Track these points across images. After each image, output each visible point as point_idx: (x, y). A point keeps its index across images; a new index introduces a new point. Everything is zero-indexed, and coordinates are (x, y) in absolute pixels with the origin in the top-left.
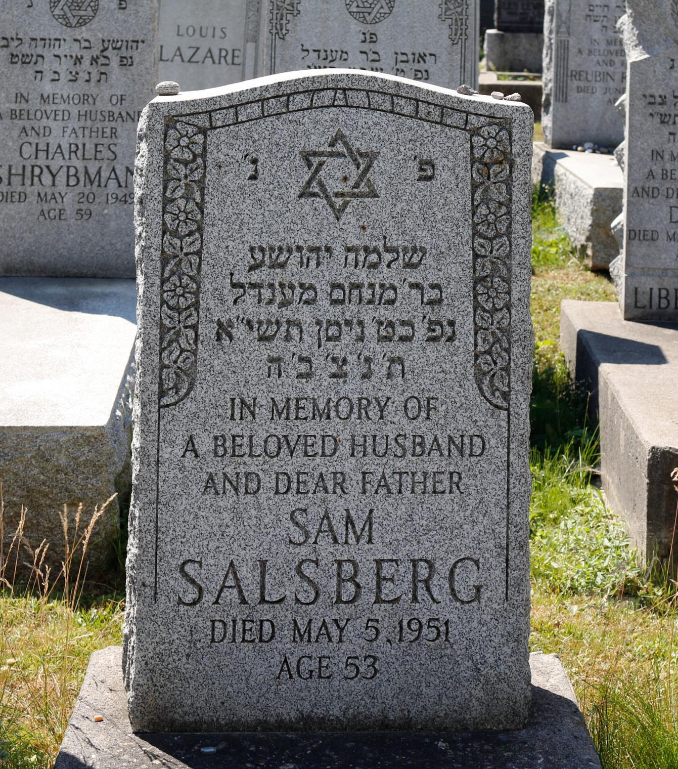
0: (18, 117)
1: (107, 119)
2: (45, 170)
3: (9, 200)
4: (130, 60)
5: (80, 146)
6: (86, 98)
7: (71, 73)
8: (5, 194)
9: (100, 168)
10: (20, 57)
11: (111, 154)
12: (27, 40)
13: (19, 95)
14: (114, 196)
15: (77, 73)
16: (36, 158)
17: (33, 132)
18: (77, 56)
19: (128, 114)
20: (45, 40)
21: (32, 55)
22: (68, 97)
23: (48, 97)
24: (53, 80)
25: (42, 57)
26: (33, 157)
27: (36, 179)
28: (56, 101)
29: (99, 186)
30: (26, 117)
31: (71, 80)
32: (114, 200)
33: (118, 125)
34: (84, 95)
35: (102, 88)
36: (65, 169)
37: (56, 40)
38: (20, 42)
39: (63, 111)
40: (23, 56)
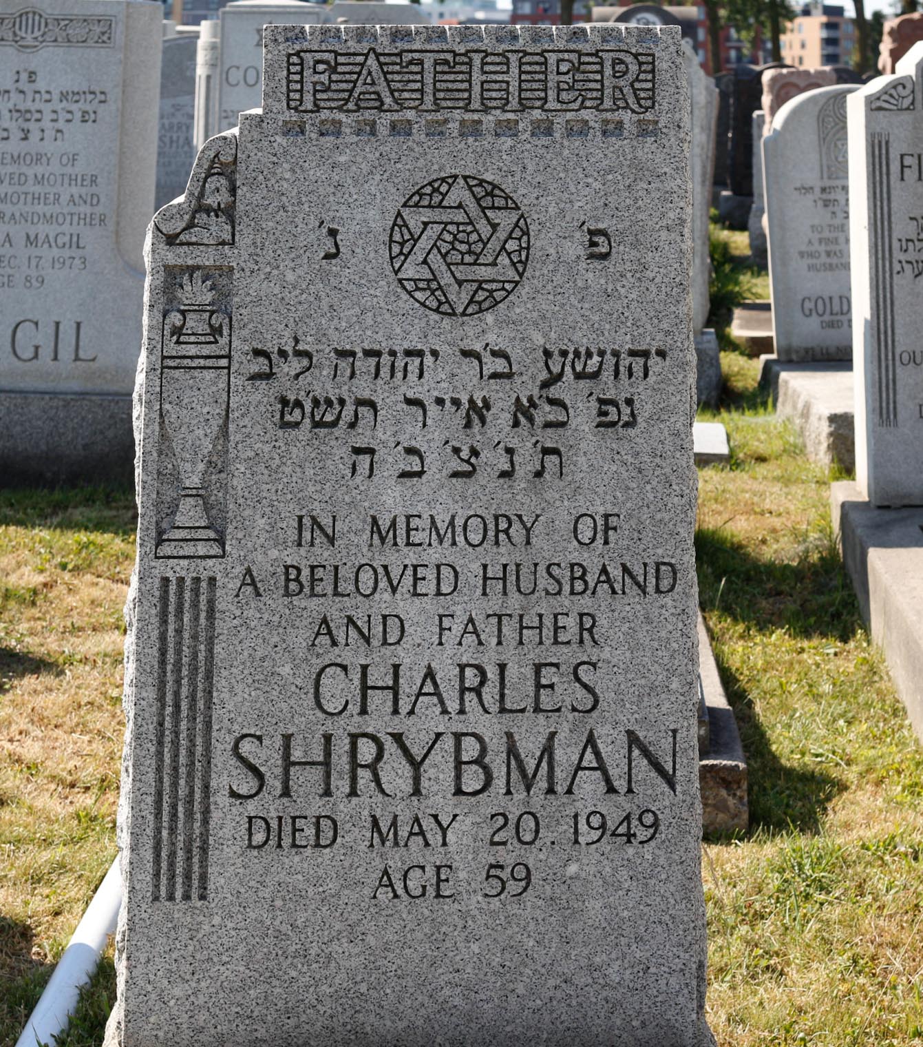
0: (307, 590)
1: (566, 588)
2: (390, 746)
3: (286, 842)
4: (626, 410)
5: (492, 673)
6: (503, 525)
7: (457, 451)
8: (274, 824)
9: (552, 735)
10: (308, 408)
11: (581, 693)
12: (325, 358)
13: (307, 522)
14: (596, 821)
15: (475, 452)
16: (364, 711)
17: (353, 633)
18: (471, 401)
19: (625, 569)
20: (378, 354)
21: (342, 402)
22: (452, 523)
23: (394, 523)
24: (404, 475)
25: (372, 405)
26: (354, 709)
27: (364, 776)
28: (416, 537)
29: (551, 791)
30: (330, 590)
31: (455, 475)
32: (595, 835)
33: (600, 604)
34: (496, 518)
35: (549, 495)
36: (448, 743)
37: (408, 353)
38: (305, 362)
39: (438, 567)
40: (316, 402)
